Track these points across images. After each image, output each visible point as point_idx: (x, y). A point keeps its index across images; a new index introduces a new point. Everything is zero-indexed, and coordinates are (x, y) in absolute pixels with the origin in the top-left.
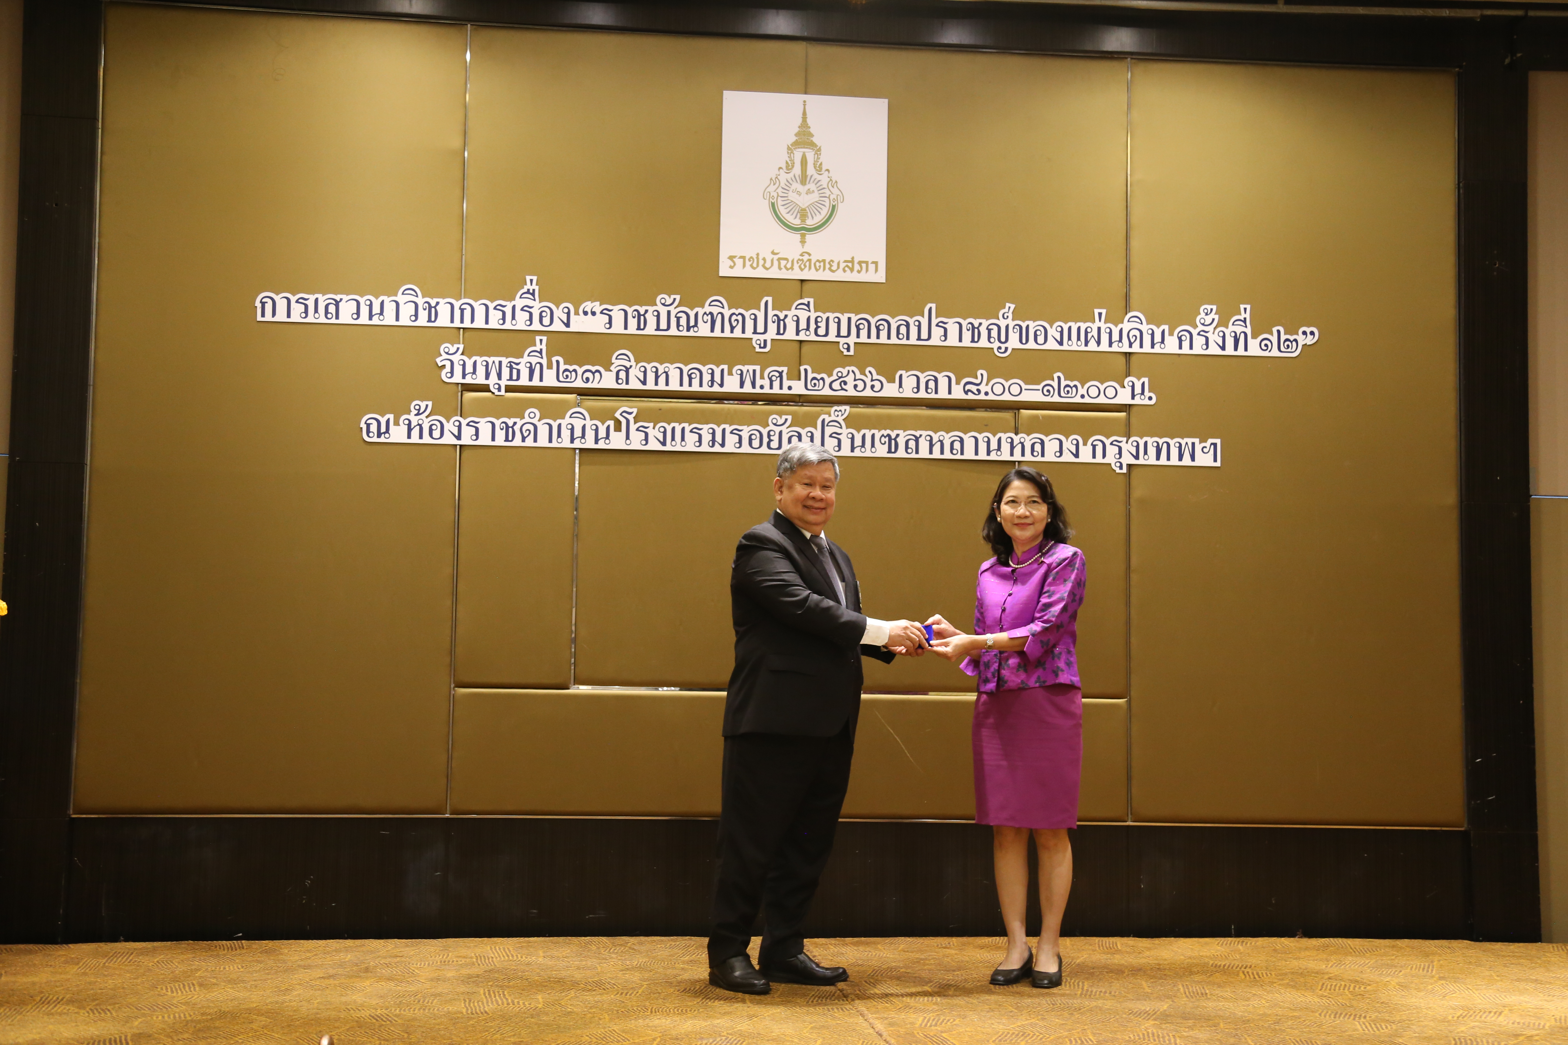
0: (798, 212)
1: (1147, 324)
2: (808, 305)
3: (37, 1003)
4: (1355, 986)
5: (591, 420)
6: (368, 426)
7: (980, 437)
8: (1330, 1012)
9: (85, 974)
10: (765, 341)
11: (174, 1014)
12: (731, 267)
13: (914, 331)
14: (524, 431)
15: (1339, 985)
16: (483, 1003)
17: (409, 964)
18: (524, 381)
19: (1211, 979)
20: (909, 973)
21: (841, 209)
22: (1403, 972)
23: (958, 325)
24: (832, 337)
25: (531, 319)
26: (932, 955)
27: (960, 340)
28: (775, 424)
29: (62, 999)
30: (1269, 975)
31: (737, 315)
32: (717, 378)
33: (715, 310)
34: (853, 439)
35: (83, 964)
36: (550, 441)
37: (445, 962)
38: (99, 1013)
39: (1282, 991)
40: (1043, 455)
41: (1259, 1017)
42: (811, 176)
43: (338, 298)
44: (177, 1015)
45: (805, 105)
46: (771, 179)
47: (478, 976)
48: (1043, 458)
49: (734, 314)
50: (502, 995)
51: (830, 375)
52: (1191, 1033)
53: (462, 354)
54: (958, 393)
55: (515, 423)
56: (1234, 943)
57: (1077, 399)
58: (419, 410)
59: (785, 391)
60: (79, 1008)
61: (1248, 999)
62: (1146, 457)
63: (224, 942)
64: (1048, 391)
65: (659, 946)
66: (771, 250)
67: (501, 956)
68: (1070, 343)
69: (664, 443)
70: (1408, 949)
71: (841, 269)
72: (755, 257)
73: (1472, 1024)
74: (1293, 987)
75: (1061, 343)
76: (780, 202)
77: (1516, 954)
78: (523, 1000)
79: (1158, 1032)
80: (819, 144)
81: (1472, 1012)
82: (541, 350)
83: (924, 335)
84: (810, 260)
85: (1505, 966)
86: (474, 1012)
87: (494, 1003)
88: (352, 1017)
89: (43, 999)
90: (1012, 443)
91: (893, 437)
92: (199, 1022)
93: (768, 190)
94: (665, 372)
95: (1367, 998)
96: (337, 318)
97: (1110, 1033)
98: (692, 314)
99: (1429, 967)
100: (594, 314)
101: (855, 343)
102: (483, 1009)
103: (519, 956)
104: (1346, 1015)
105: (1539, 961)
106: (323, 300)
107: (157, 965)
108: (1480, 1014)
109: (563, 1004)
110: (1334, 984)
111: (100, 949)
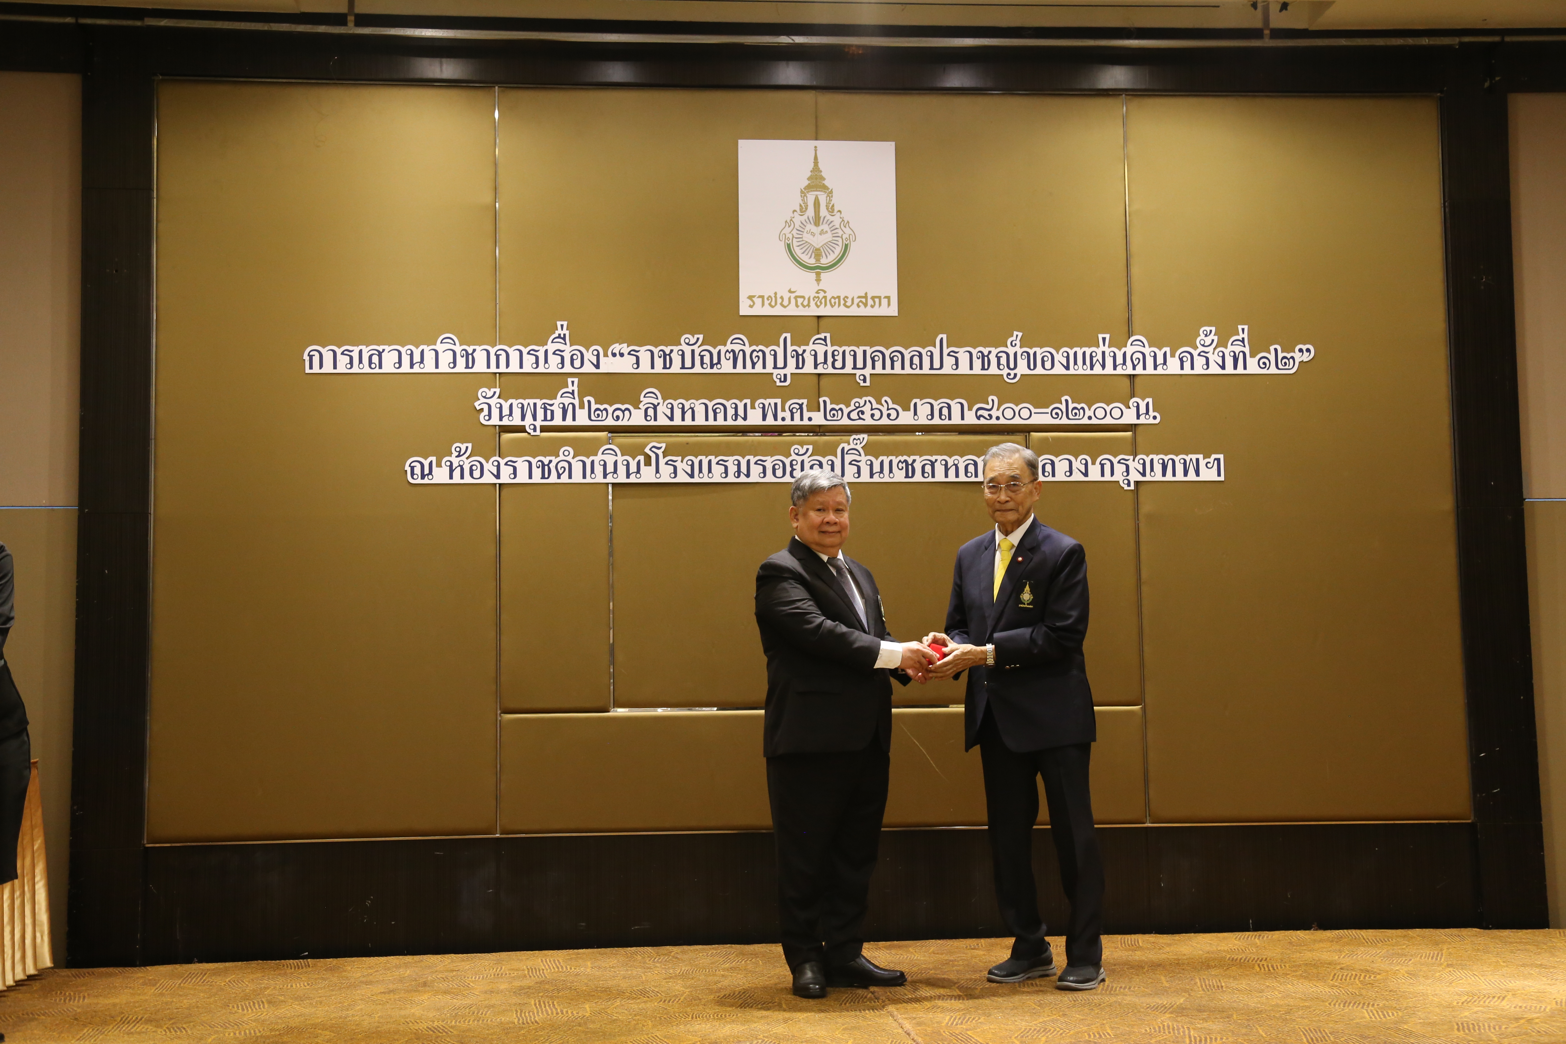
0: (813, 252)
1: (1150, 347)
2: (825, 340)
3: (118, 1023)
4: (1365, 976)
5: (622, 455)
6: (412, 468)
8: (1339, 1001)
9: (162, 994)
10: (785, 375)
11: (245, 1031)
12: (751, 306)
13: (926, 361)
14: (559, 466)
15: (1350, 975)
16: (534, 1014)
17: (465, 978)
18: (558, 421)
19: (1227, 972)
20: (938, 974)
21: (853, 247)
22: (1413, 960)
23: (968, 354)
24: (848, 369)
25: (563, 363)
26: (961, 956)
27: (971, 368)
28: (797, 454)
29: (141, 1019)
30: (1283, 967)
31: (758, 352)
32: (741, 412)
33: (737, 348)
34: (871, 465)
35: (160, 985)
36: (584, 477)
37: (498, 975)
39: (1295, 982)
40: (1054, 475)
41: (1271, 1008)
42: (824, 217)
43: (380, 348)
44: (247, 1032)
45: (816, 151)
46: (786, 222)
47: (529, 988)
48: (1053, 478)
49: (754, 350)
50: (551, 1006)
51: (848, 406)
52: (1205, 1025)
53: (499, 397)
54: (970, 419)
55: (550, 462)
56: (1252, 937)
57: (1085, 421)
58: (460, 452)
59: (806, 422)
60: (157, 1027)
61: (1262, 991)
62: (1153, 474)
63: (292, 962)
64: (1057, 414)
65: (701, 954)
66: (789, 289)
67: (552, 968)
68: (1076, 367)
69: (692, 476)
70: (1419, 938)
72: (773, 296)
73: (1476, 1009)
74: (1306, 978)
75: (1067, 368)
76: (795, 243)
77: (1523, 940)
78: (571, 1009)
79: (1173, 1025)
81: (1476, 998)
82: (573, 391)
83: (937, 364)
84: (825, 297)
85: (1511, 953)
86: (525, 1022)
87: (544, 1013)
88: (410, 1029)
89: (124, 1019)
91: (910, 463)
92: (268, 1037)
94: (691, 408)
95: (1376, 986)
96: (380, 367)
97: (1128, 1027)
98: (715, 352)
99: (1437, 956)
100: (622, 355)
101: (871, 374)
102: (534, 1018)
103: (568, 967)
104: (1355, 1003)
105: (1545, 947)
106: (366, 351)
107: (229, 985)
108: (1484, 999)
109: (609, 1012)
110: (1345, 974)
111: (176, 971)
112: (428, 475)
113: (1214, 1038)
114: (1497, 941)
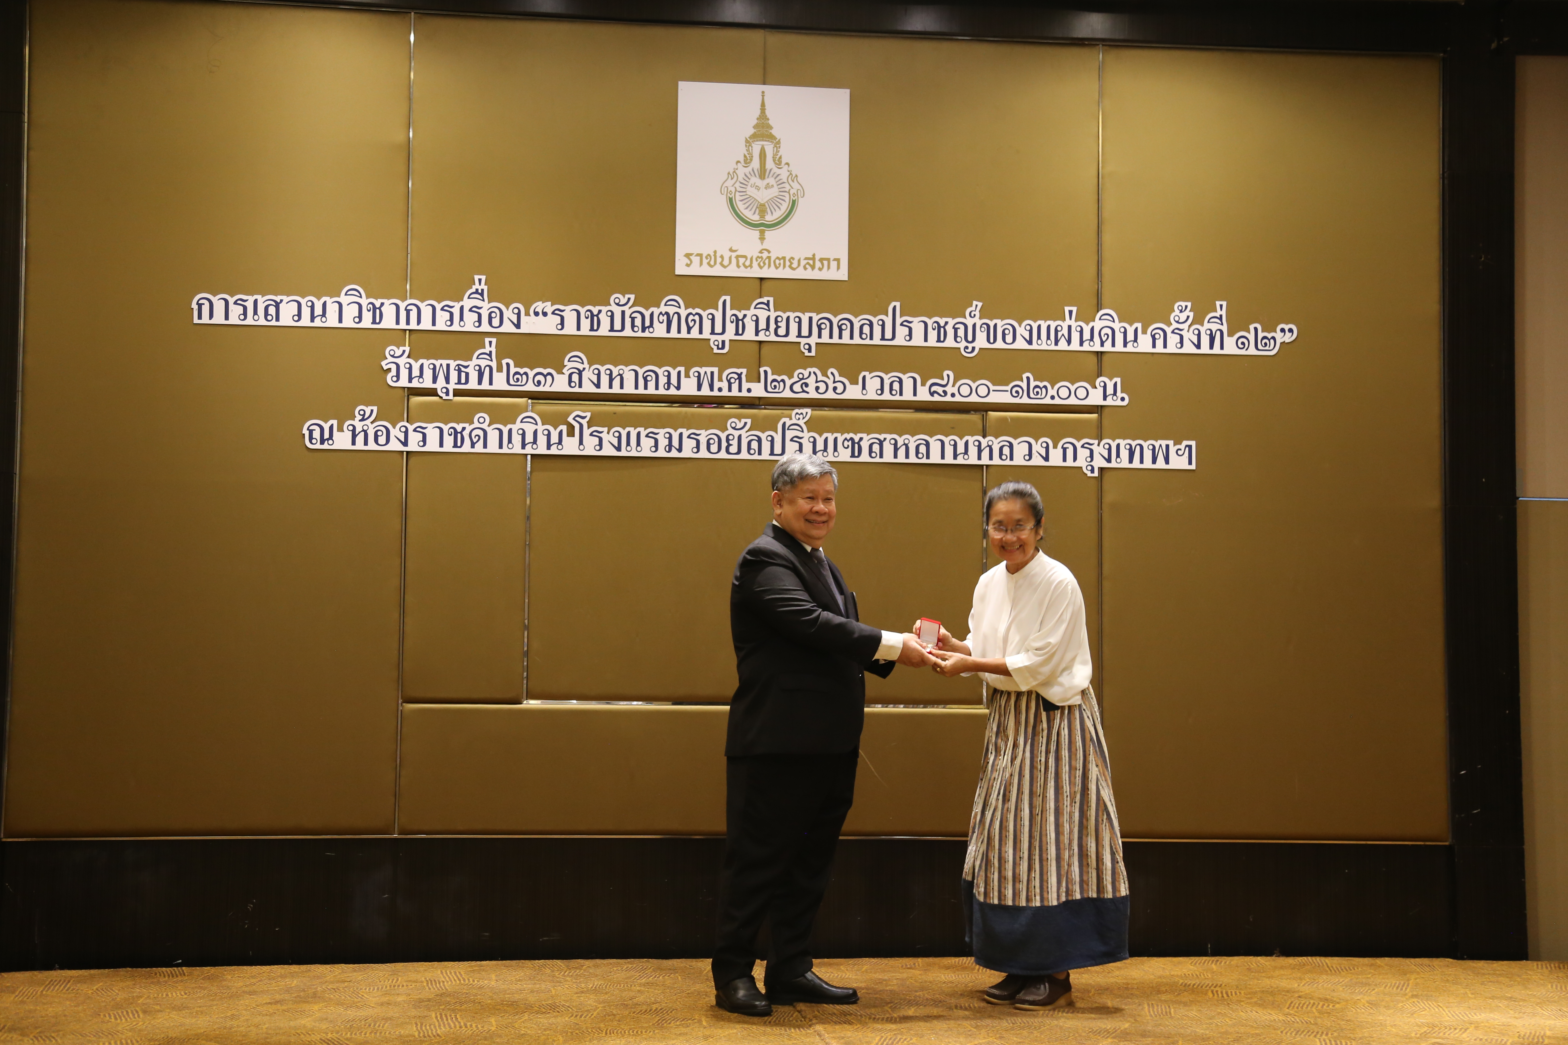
0: (757, 207)
1: (1120, 322)
2: (768, 304)
5: (543, 424)
6: (311, 432)
7: (946, 440)
8: (1292, 1030)
9: (23, 1002)
10: (723, 342)
11: (120, 1040)
12: (688, 265)
13: (877, 330)
14: (473, 434)
15: (1307, 1003)
16: (435, 1027)
17: (358, 989)
18: (473, 385)
19: (1178, 998)
20: (870, 994)
22: (1376, 990)
23: (923, 324)
24: (792, 338)
25: (480, 320)
26: (896, 975)
27: (926, 340)
28: (734, 428)
30: (1238, 994)
31: (694, 315)
32: (674, 380)
33: (671, 310)
34: (814, 443)
35: (20, 992)
36: (501, 447)
37: (394, 986)
38: (47, 1039)
39: (1249, 1010)
40: (1011, 459)
41: (1219, 1035)
42: (771, 170)
43: (278, 299)
44: (123, 1041)
45: (763, 96)
46: (729, 173)
47: (429, 1000)
48: (1011, 462)
49: (691, 314)
50: (454, 1019)
51: (791, 377)
53: (409, 357)
54: (923, 395)
55: (464, 429)
56: (1208, 962)
57: (1048, 401)
58: (364, 415)
59: (744, 393)
60: (22, 1035)
61: (1213, 1017)
62: (1119, 460)
63: (164, 969)
64: (1017, 392)
65: (615, 969)
66: (729, 247)
67: (452, 979)
68: (1039, 342)
69: (619, 449)
70: (1386, 967)
71: (801, 267)
72: (712, 254)
74: (1260, 1005)
75: (1030, 342)
76: (738, 198)
78: (475, 1023)
80: (778, 137)
81: (1436, 1029)
82: (491, 352)
83: (888, 335)
84: (769, 258)
85: (1482, 984)
86: (426, 1035)
87: (447, 1026)
88: (302, 1041)
90: (979, 446)
91: (857, 440)
93: (725, 185)
94: (619, 375)
95: (1334, 1016)
96: (277, 319)
98: (647, 314)
99: (1403, 986)
100: (545, 314)
101: (816, 343)
102: (435, 1032)
103: (471, 980)
104: (1309, 1032)
105: (1519, 979)
106: (262, 301)
107: (97, 993)
108: (1445, 1032)
109: (516, 1026)
110: (1303, 1002)
111: (35, 978)
112: (328, 440)
114: (1469, 972)
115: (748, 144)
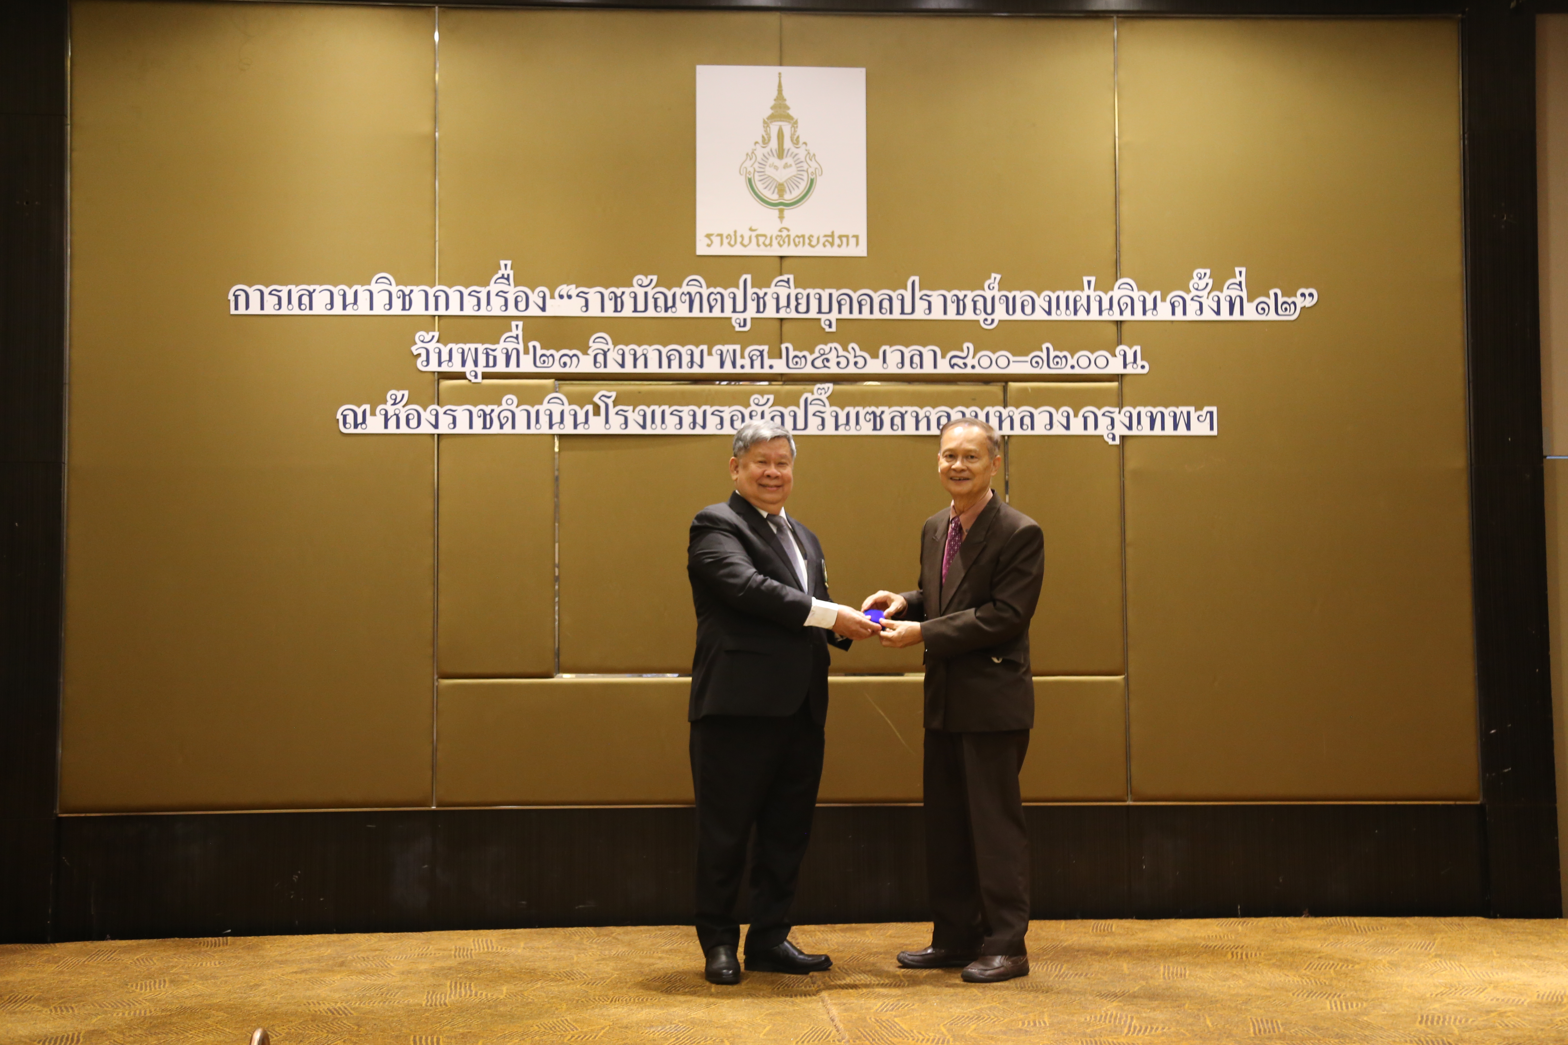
0: (776, 187)
1: (1139, 291)
2: (788, 282)
4: (1343, 965)
5: (570, 404)
6: (345, 417)
8: (1305, 992)
9: (62, 972)
10: (745, 320)
12: (709, 246)
13: (897, 304)
14: (502, 416)
15: (1326, 964)
16: (446, 995)
17: (387, 957)
18: (501, 368)
19: (1196, 960)
22: (1400, 950)
23: (942, 298)
24: (813, 314)
25: (506, 305)
27: (945, 313)
28: (757, 404)
29: (31, 997)
30: (1258, 955)
31: (715, 294)
32: (697, 359)
33: (693, 290)
34: (837, 417)
35: (64, 962)
36: (529, 427)
37: (423, 955)
38: (62, 1011)
39: (1265, 971)
40: (1032, 428)
41: (1230, 997)
42: (789, 150)
43: (311, 288)
44: (138, 1012)
45: (780, 77)
46: (747, 154)
47: (450, 969)
48: (1032, 431)
49: (712, 293)
50: (467, 987)
51: (812, 352)
52: (1151, 1014)
53: (438, 342)
54: (944, 368)
55: (492, 411)
56: (1235, 924)
57: (1068, 371)
58: (395, 400)
59: (766, 370)
60: (44, 1006)
61: (1227, 979)
62: (1140, 427)
63: (210, 939)
64: (1037, 362)
65: (644, 936)
67: (484, 948)
68: (1059, 312)
69: (644, 427)
70: (1415, 927)
71: (821, 245)
72: (732, 234)
73: (1449, 1001)
74: (1279, 967)
75: (1049, 313)
76: (757, 177)
78: (487, 991)
79: (1117, 1013)
81: (1453, 989)
82: (517, 335)
83: (908, 309)
84: (788, 236)
85: (1509, 943)
87: (457, 995)
88: (310, 1010)
89: (12, 998)
90: (1000, 416)
91: (878, 413)
92: (158, 1017)
93: (744, 165)
94: (643, 354)
95: (1351, 976)
96: (311, 308)
97: (1068, 1015)
98: (670, 295)
99: (1428, 946)
100: (569, 297)
101: (837, 319)
102: (444, 1001)
103: (499, 947)
104: (1320, 994)
105: (1548, 937)
106: (296, 291)
107: (136, 963)
108: (1461, 991)
109: (525, 995)
110: (1322, 963)
111: (84, 948)
112: (361, 424)
113: (1155, 1027)
114: (1499, 931)
115: (766, 125)
